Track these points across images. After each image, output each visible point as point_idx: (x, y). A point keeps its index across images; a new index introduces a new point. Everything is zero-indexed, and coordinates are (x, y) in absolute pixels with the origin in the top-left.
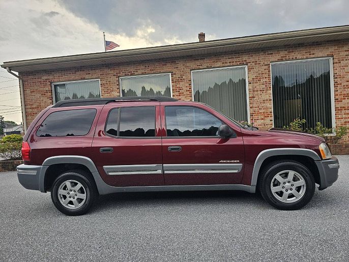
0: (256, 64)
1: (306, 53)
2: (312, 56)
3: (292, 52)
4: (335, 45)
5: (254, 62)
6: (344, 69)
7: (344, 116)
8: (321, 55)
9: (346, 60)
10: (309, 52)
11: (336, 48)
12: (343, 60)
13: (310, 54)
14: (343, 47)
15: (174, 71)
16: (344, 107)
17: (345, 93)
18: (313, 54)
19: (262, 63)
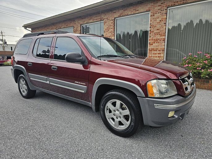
0: (107, 20)
1: (134, 10)
2: (137, 12)
3: (126, 10)
4: (151, 2)
5: (106, 19)
6: (156, 20)
7: (153, 55)
8: (142, 10)
9: (158, 13)
10: (135, 9)
11: (153, 4)
12: (156, 13)
13: (136, 11)
14: (157, 3)
15: (74, 25)
16: (153, 49)
17: (155, 38)
18: (138, 10)
19: (110, 19)
